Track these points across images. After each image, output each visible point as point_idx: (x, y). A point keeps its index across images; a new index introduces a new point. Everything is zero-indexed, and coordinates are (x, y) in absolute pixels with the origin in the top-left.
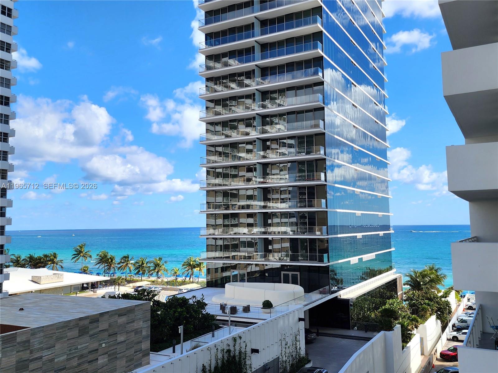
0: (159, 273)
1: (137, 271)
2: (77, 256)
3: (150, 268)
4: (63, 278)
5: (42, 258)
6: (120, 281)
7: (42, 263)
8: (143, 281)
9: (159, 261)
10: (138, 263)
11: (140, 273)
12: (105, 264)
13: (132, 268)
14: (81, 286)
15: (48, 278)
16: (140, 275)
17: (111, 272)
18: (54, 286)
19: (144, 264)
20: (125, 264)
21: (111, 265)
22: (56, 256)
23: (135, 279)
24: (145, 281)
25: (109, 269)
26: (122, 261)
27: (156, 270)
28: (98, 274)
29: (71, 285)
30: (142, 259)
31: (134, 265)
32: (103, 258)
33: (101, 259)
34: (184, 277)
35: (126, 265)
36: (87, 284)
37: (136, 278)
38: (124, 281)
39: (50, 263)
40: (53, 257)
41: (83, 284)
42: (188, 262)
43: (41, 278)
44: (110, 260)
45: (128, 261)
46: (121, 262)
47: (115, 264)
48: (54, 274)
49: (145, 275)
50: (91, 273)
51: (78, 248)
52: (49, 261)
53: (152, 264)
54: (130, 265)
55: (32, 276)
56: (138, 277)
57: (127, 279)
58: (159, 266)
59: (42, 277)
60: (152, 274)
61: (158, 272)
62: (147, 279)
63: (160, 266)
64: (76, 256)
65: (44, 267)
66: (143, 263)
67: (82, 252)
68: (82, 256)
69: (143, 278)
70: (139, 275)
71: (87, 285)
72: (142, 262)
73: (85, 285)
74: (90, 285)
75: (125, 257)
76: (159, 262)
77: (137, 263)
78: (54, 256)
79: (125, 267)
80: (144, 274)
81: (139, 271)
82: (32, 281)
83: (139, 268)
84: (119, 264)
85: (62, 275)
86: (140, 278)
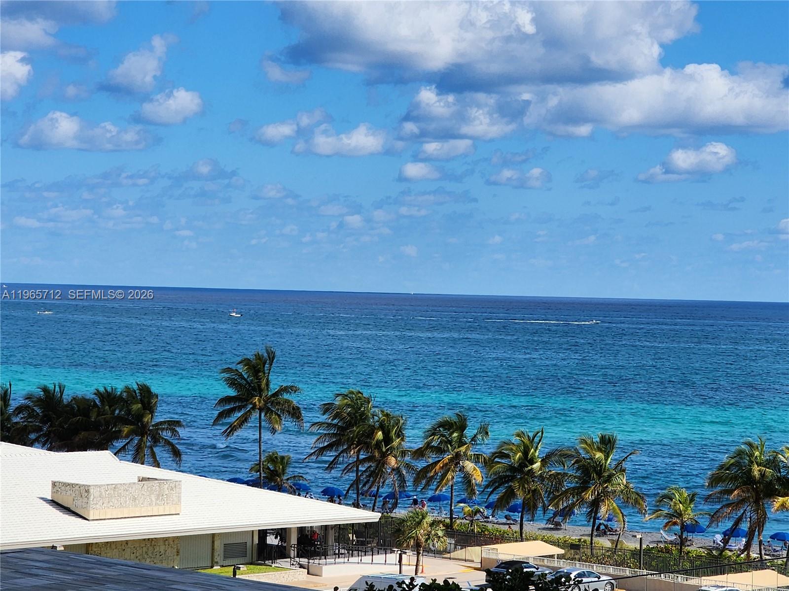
0: (603, 510)
1: (502, 490)
2: (239, 408)
3: (560, 483)
4: (179, 497)
5: (95, 405)
6: (421, 533)
7: (96, 426)
8: (527, 540)
9: (600, 450)
10: (507, 456)
11: (512, 503)
12: (359, 451)
13: (478, 476)
14: (256, 541)
15: (120, 495)
16: (513, 509)
17: (385, 490)
18: (144, 530)
19: (532, 462)
20: (447, 457)
21: (384, 455)
22: (149, 403)
23: (490, 526)
24: (535, 539)
25: (376, 473)
26: (434, 444)
27: (589, 496)
28: (331, 495)
29: (213, 535)
30: (526, 441)
31: (488, 463)
32: (350, 425)
33: (339, 428)
34: (719, 538)
35: (451, 460)
36: (281, 533)
37: (497, 522)
38: (440, 533)
39: (126, 429)
40: (140, 405)
41: (263, 534)
42: (737, 464)
43: (87, 491)
44: (380, 433)
45: (461, 443)
46: (428, 446)
47: (404, 453)
48: (144, 479)
49: (539, 512)
50: (298, 489)
51: (241, 369)
52: (125, 422)
53: (569, 468)
54: (469, 465)
55: (54, 484)
56: (504, 520)
57: (455, 527)
58: (599, 474)
59: (91, 491)
60: (567, 513)
61: (595, 505)
62: (545, 533)
63: (606, 474)
64: (232, 406)
65: (100, 446)
66: (528, 460)
67: (261, 391)
68: (261, 410)
69: (528, 527)
70: (510, 510)
71: (281, 540)
72: (526, 452)
73: (272, 540)
74: (294, 540)
75: (447, 425)
76: (599, 455)
77: (503, 455)
78: (142, 402)
79: (446, 469)
80: (535, 507)
81: (511, 494)
82: (54, 503)
83: (512, 478)
84: (419, 453)
85: (176, 485)
86: (516, 528)
